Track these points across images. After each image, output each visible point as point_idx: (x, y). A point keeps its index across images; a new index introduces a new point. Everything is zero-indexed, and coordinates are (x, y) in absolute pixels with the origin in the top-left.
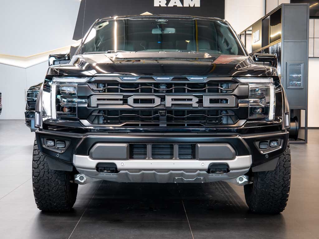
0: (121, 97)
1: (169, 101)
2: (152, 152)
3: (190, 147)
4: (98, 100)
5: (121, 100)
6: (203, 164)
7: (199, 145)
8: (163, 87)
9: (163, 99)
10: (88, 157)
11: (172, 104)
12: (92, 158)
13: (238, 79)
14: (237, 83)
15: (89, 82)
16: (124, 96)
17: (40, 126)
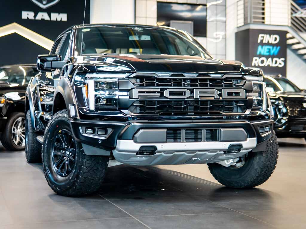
0: (159, 90)
1: (197, 94)
2: (185, 136)
3: (210, 132)
4: (140, 92)
5: (158, 92)
6: (225, 145)
7: (222, 130)
8: (188, 82)
9: (192, 91)
10: (132, 141)
11: (200, 96)
12: (136, 142)
13: (245, 77)
14: (245, 79)
15: (128, 77)
16: (161, 89)
17: (77, 116)
